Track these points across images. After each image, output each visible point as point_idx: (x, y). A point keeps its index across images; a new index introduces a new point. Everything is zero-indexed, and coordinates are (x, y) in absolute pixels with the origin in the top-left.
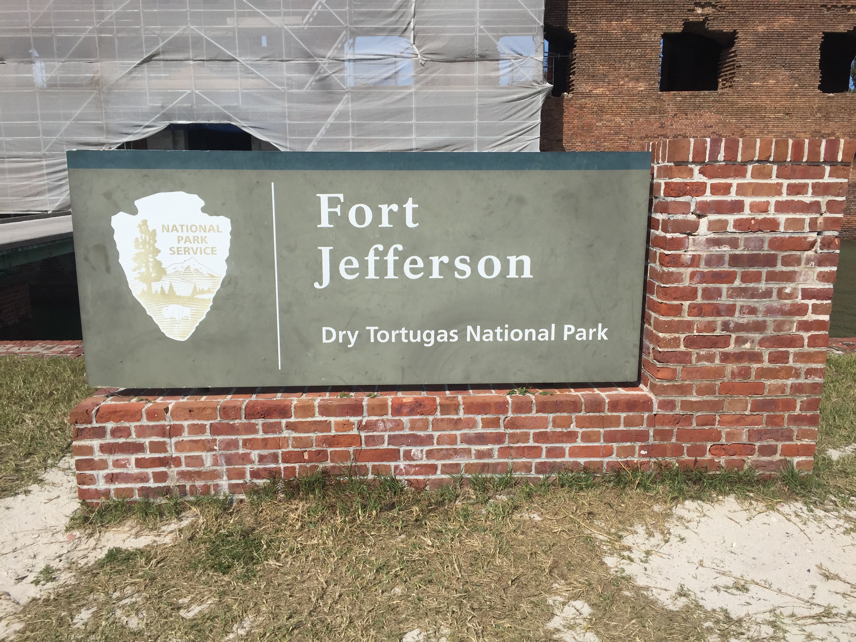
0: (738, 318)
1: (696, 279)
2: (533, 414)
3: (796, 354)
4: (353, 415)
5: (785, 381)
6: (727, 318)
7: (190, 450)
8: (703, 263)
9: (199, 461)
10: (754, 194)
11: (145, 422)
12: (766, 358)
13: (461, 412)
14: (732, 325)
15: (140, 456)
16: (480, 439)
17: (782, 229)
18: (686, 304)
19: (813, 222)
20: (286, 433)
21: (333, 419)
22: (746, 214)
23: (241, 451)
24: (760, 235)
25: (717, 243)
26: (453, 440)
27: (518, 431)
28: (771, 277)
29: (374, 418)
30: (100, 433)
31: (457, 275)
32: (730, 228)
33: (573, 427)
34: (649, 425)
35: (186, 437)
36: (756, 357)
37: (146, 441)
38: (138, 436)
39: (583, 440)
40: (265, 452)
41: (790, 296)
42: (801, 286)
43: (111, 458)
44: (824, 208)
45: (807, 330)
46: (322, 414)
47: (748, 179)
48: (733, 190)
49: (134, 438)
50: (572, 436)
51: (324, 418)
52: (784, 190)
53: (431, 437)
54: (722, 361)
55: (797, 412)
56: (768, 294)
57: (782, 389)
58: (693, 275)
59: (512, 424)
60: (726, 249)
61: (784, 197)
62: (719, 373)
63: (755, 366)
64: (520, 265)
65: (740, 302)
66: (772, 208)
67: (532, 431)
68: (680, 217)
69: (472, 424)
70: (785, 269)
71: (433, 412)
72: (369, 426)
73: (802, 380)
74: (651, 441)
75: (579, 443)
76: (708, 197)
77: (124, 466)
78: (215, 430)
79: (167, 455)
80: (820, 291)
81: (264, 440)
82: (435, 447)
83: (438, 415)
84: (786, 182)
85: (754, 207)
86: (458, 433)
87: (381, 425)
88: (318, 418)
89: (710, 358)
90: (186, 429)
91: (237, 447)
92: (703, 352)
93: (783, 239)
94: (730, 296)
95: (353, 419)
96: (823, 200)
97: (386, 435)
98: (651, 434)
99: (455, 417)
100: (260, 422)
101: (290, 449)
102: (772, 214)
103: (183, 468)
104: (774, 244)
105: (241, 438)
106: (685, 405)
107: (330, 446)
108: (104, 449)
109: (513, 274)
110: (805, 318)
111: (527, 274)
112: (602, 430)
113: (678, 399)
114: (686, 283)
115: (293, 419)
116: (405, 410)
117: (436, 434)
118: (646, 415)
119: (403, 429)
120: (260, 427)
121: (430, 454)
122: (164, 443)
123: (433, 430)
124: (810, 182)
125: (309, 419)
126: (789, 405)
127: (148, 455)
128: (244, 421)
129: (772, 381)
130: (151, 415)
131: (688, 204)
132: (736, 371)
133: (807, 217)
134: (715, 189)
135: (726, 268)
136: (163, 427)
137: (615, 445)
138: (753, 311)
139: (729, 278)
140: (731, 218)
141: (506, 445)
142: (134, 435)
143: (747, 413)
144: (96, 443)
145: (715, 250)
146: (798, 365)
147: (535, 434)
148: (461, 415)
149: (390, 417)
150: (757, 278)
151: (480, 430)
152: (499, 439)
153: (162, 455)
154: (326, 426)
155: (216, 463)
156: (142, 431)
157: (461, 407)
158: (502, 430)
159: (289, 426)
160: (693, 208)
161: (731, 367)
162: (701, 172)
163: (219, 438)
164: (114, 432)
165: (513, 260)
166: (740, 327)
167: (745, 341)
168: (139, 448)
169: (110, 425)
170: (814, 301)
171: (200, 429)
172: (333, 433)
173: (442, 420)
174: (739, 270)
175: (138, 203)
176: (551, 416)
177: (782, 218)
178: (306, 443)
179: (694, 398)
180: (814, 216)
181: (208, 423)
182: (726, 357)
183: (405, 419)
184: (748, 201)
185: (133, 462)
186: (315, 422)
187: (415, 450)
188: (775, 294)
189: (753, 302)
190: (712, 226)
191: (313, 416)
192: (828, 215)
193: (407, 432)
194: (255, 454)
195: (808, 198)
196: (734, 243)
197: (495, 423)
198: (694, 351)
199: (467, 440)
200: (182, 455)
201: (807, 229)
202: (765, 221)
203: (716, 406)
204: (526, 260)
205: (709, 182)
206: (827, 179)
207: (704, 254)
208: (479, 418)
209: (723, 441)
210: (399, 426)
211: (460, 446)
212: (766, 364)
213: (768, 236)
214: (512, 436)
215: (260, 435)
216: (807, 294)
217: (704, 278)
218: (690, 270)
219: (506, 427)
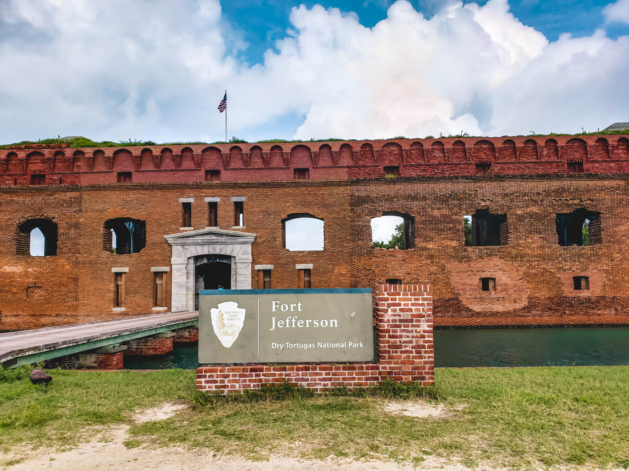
0: (404, 339)
1: (389, 326)
2: (341, 371)
3: (424, 351)
4: (284, 371)
5: (421, 360)
6: (400, 339)
7: (232, 383)
8: (390, 321)
9: (234, 386)
10: (404, 301)
11: (219, 373)
12: (414, 352)
13: (318, 370)
14: (402, 342)
15: (216, 384)
16: (324, 379)
17: (414, 311)
18: (387, 334)
19: (423, 309)
20: (262, 377)
21: (277, 373)
22: (402, 307)
23: (248, 383)
24: (407, 313)
25: (395, 315)
26: (315, 380)
27: (337, 377)
28: (412, 326)
29: (290, 372)
30: (205, 377)
31: (314, 326)
32: (398, 311)
33: (354, 376)
34: (378, 375)
35: (231, 378)
36: (411, 352)
37: (218, 379)
38: (216, 378)
39: (358, 380)
40: (255, 384)
41: (419, 332)
42: (422, 329)
43: (207, 385)
44: (426, 305)
45: (426, 343)
46: (273, 371)
47: (401, 296)
48: (397, 299)
49: (215, 379)
50: (354, 379)
51: (274, 372)
52: (413, 299)
53: (308, 379)
54: (400, 353)
55: (427, 370)
56: (412, 331)
57: (421, 363)
58: (388, 325)
59: (334, 374)
60: (397, 318)
61: (413, 302)
62: (400, 357)
63: (411, 355)
64: (334, 323)
65: (404, 334)
66: (410, 305)
67: (341, 377)
68: (382, 308)
69: (321, 374)
70: (416, 323)
71: (309, 370)
72: (289, 375)
73: (427, 360)
74: (380, 380)
75: (357, 381)
76: (390, 302)
77: (211, 388)
78: (240, 376)
79: (225, 384)
80: (428, 330)
81: (255, 380)
82: (310, 382)
83: (311, 371)
84: (413, 297)
85: (404, 305)
86: (317, 377)
87: (292, 374)
88: (272, 372)
89: (397, 352)
90: (231, 376)
91: (246, 382)
92: (394, 350)
93: (414, 314)
94: (400, 332)
95: (284, 373)
96: (426, 302)
97: (294, 378)
98: (380, 378)
99: (316, 372)
100: (254, 373)
101: (263, 383)
102: (410, 307)
103: (229, 389)
104: (412, 316)
105: (248, 379)
106: (390, 368)
107: (276, 382)
108: (206, 382)
109: (332, 326)
110: (425, 339)
111: (336, 325)
112: (364, 377)
113: (388, 366)
114: (386, 328)
115: (264, 373)
116: (300, 369)
117: (310, 378)
118: (378, 371)
119: (299, 376)
120: (254, 375)
121: (308, 385)
122: (224, 380)
123: (309, 376)
124: (420, 297)
125: (270, 372)
126: (424, 368)
127: (219, 384)
128: (249, 373)
129: (418, 360)
130: (221, 371)
131: (385, 304)
132: (405, 357)
133: (421, 308)
134: (392, 299)
135: (398, 323)
136: (224, 375)
137: (368, 382)
138: (408, 337)
139: (399, 326)
140: (398, 308)
141: (333, 381)
142: (215, 377)
143: (411, 371)
144: (203, 380)
145: (394, 318)
146: (425, 355)
147: (342, 378)
148: (318, 371)
149: (295, 372)
150: (408, 326)
151: (324, 376)
152: (330, 379)
153: (223, 384)
154: (274, 375)
155: (240, 387)
156: (218, 376)
157: (318, 368)
158: (331, 376)
159: (264, 375)
160: (386, 305)
161: (404, 355)
162: (387, 294)
163: (241, 379)
164: (209, 376)
165: (331, 321)
166: (405, 342)
167: (407, 347)
168: (216, 382)
169: (208, 374)
170: (427, 334)
171: (236, 376)
172: (277, 377)
173: (312, 373)
174: (402, 324)
175: (219, 305)
176: (347, 372)
177: (413, 308)
178: (269, 380)
179: (393, 366)
180: (423, 307)
181: (238, 374)
182: (401, 352)
183: (300, 372)
184: (402, 303)
185: (214, 387)
186: (271, 374)
187: (303, 383)
188: (414, 331)
189: (408, 334)
190: (392, 310)
191: (271, 371)
192: (428, 307)
193: (300, 377)
194: (252, 384)
195: (421, 302)
196: (399, 315)
197: (329, 374)
198: (391, 350)
199: (320, 380)
200: (229, 384)
201: (421, 311)
202: (408, 309)
203: (400, 368)
204: (336, 321)
205: (390, 297)
206: (425, 296)
207: (391, 319)
208: (323, 372)
209: (404, 380)
210: (298, 375)
211: (318, 382)
212: (414, 354)
213: (410, 313)
214: (334, 378)
215: (254, 378)
216: (425, 331)
217: (392, 326)
218: (387, 324)
219: (332, 376)
